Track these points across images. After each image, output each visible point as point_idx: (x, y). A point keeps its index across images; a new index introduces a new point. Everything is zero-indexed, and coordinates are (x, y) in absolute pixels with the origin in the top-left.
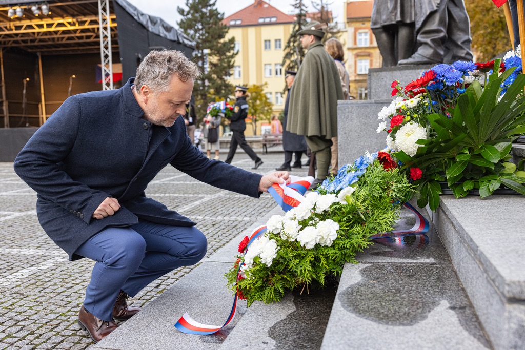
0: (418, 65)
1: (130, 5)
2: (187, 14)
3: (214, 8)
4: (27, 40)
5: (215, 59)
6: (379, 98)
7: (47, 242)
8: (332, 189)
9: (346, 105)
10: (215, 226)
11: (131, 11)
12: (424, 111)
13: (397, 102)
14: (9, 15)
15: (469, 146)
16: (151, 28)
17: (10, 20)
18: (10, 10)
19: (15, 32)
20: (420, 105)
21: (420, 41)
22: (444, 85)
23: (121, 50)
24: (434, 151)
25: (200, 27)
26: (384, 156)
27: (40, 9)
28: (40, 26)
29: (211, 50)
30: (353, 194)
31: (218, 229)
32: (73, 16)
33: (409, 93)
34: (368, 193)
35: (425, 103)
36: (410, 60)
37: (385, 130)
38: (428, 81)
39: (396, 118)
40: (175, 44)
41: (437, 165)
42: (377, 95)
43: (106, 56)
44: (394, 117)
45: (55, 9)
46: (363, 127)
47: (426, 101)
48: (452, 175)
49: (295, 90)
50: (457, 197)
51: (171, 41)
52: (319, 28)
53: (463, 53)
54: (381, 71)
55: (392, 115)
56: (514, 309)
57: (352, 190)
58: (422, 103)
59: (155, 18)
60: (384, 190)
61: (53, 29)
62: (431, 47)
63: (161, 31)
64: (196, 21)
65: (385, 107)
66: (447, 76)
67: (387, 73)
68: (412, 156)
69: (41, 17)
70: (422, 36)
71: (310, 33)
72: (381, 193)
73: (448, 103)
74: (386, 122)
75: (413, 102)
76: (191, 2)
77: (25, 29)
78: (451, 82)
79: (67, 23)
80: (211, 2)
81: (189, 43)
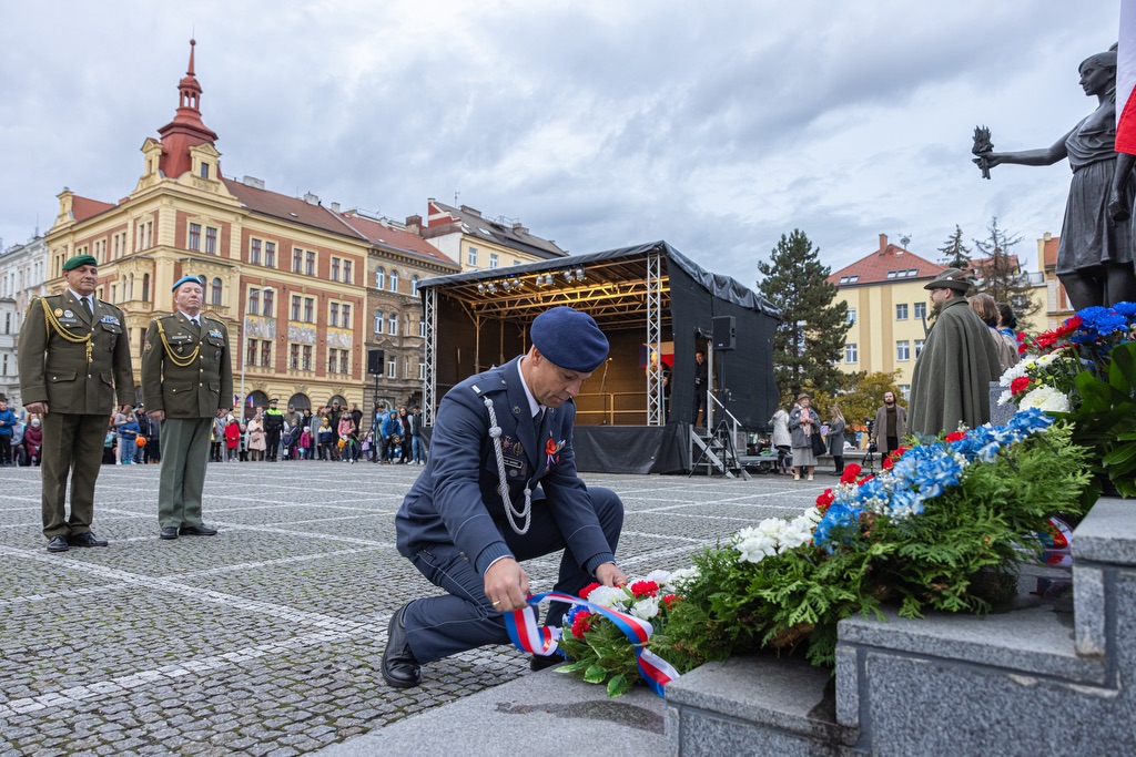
1: (689, 262)
2: (773, 272)
3: (815, 261)
5: (814, 335)
11: (689, 269)
12: (1064, 372)
13: (1027, 362)
14: (537, 283)
16: (717, 291)
17: (538, 290)
18: (540, 278)
19: (542, 304)
20: (1059, 364)
22: (1097, 335)
23: (673, 324)
25: (793, 289)
27: (574, 274)
28: (573, 296)
29: (809, 322)
32: (614, 281)
33: (1044, 348)
40: (751, 312)
43: (654, 331)
45: (592, 273)
51: (745, 307)
52: (961, 278)
55: (1018, 379)
56: (1085, 572)
58: (1061, 361)
59: (723, 278)
61: (588, 298)
63: (731, 296)
64: (786, 280)
69: (574, 285)
71: (945, 285)
74: (1009, 389)
75: (1046, 360)
76: (779, 253)
77: (555, 300)
78: (1105, 331)
79: (606, 290)
80: (810, 253)
81: (773, 311)
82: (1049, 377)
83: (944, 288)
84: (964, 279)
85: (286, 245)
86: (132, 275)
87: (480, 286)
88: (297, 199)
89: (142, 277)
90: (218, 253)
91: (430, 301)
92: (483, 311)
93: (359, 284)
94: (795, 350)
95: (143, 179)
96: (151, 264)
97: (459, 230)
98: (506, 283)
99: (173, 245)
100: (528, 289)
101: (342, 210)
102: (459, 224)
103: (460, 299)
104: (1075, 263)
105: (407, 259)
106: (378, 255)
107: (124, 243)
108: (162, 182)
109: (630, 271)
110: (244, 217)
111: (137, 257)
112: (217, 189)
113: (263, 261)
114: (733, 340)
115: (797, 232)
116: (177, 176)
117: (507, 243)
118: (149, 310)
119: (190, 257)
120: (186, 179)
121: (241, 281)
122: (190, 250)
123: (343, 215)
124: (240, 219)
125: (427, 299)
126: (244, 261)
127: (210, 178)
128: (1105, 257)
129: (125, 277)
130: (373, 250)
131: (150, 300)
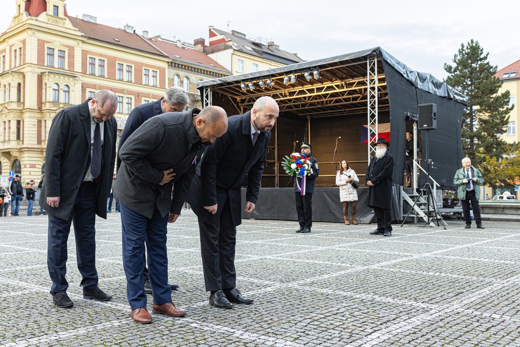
1: (398, 63)
2: (455, 71)
3: (486, 62)
4: (299, 105)
5: (485, 116)
7: (307, 332)
11: (400, 68)
14: (285, 82)
16: (420, 85)
17: (285, 87)
18: (286, 78)
19: (288, 98)
23: (391, 109)
25: (469, 83)
27: (312, 74)
28: (311, 91)
29: (481, 106)
32: (342, 79)
40: (445, 99)
43: (373, 116)
45: (325, 73)
51: (441, 97)
59: (424, 75)
61: (323, 93)
63: (430, 88)
64: (464, 76)
69: (312, 82)
76: (459, 57)
77: (298, 94)
79: (336, 86)
80: (482, 56)
81: (461, 99)
85: (112, 61)
86: (10, 84)
87: (242, 86)
88: (119, 29)
89: (16, 85)
90: (66, 68)
91: (207, 97)
92: (245, 104)
93: (162, 87)
94: (471, 126)
95: (15, 18)
96: (22, 76)
97: (231, 47)
98: (261, 83)
99: (36, 63)
100: (278, 87)
101: (150, 36)
102: (230, 43)
103: (229, 95)
105: (195, 68)
106: (175, 66)
107: (4, 62)
108: (28, 19)
109: (354, 71)
110: (83, 42)
111: (12, 72)
112: (64, 24)
113: (97, 73)
114: (435, 122)
115: (472, 42)
116: (37, 16)
117: (265, 55)
118: (21, 108)
119: (47, 71)
120: (43, 17)
121: (82, 87)
122: (47, 66)
123: (150, 39)
124: (80, 43)
125: (204, 96)
126: (84, 72)
127: (59, 16)
129: (5, 86)
130: (172, 63)
131: (22, 101)
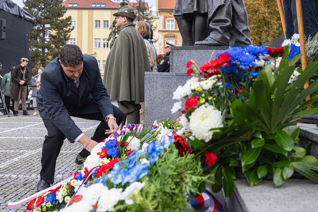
0: (210, 46)
5: (54, 33)
6: (180, 71)
8: (118, 181)
9: (152, 76)
10: (26, 186)
12: (219, 94)
13: (192, 83)
15: (262, 130)
20: (215, 87)
21: (211, 27)
22: (238, 68)
24: (229, 134)
25: (43, 7)
26: (178, 139)
29: (51, 25)
30: (141, 191)
31: (27, 190)
33: (203, 74)
34: (159, 186)
35: (219, 86)
36: (204, 42)
37: (180, 110)
38: (223, 63)
39: (191, 100)
40: (16, 17)
41: (230, 148)
42: (177, 68)
44: (189, 99)
46: (166, 95)
47: (221, 83)
48: (247, 162)
49: (109, 61)
50: (252, 184)
51: (13, 15)
52: (132, 12)
53: (243, 39)
54: (181, 50)
55: (187, 96)
57: (140, 185)
58: (216, 85)
60: (177, 184)
62: (220, 32)
63: (4, 7)
64: (40, 2)
65: (180, 87)
66: (241, 59)
67: (186, 51)
68: (207, 141)
70: (213, 23)
72: (174, 189)
73: (241, 86)
74: (181, 102)
75: (208, 84)
78: (245, 65)
81: (30, 18)
82: (210, 98)
83: (123, 16)
84: (133, 13)
104: (182, 10)
114: (4, 34)
128: (195, 9)
